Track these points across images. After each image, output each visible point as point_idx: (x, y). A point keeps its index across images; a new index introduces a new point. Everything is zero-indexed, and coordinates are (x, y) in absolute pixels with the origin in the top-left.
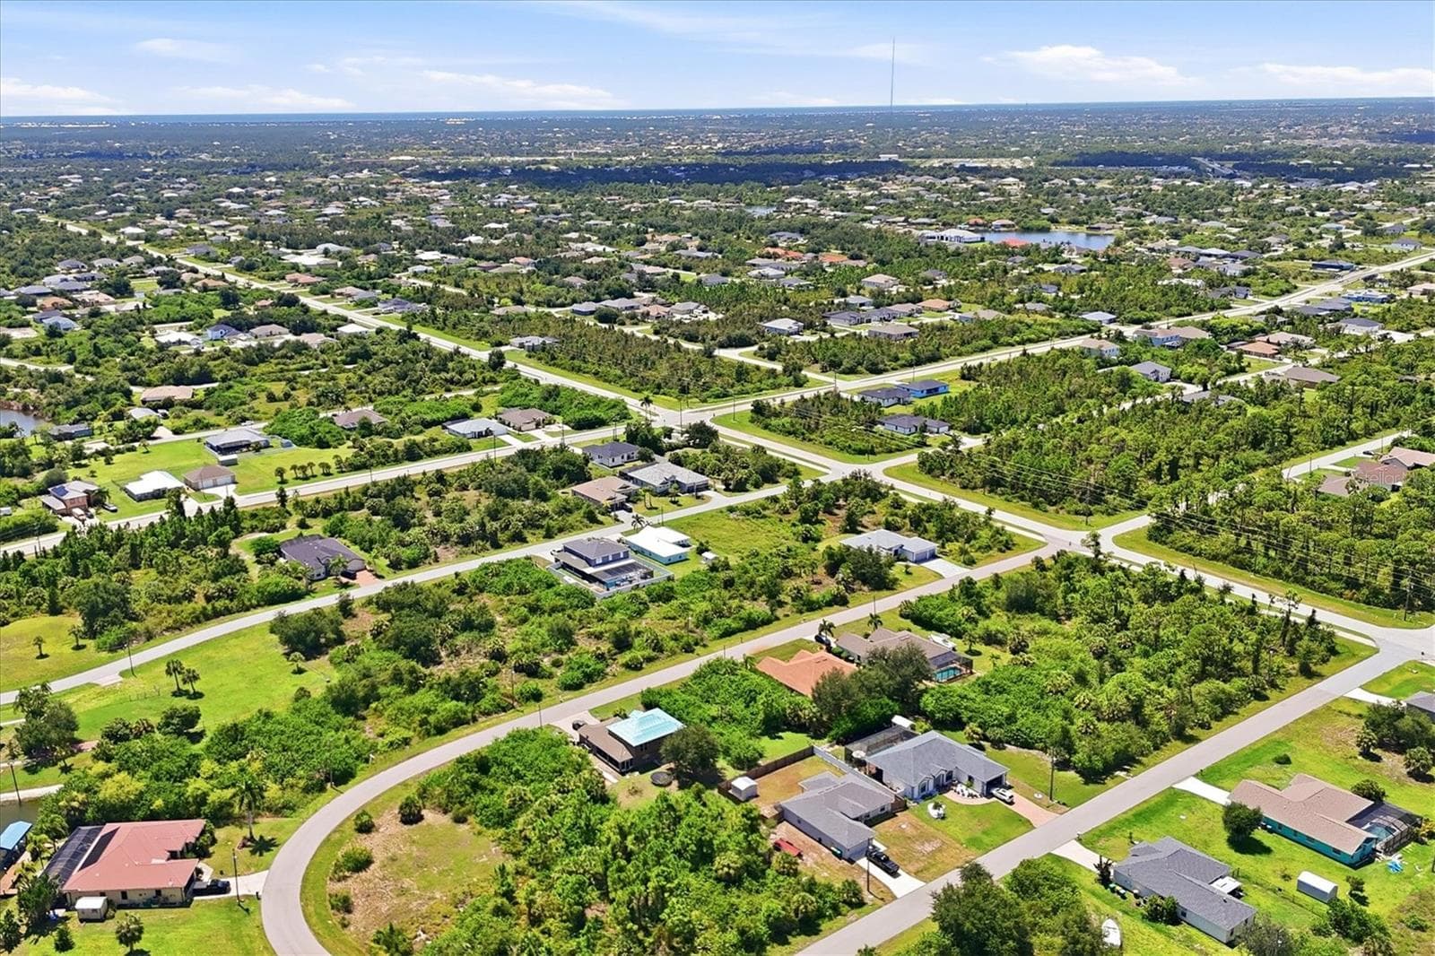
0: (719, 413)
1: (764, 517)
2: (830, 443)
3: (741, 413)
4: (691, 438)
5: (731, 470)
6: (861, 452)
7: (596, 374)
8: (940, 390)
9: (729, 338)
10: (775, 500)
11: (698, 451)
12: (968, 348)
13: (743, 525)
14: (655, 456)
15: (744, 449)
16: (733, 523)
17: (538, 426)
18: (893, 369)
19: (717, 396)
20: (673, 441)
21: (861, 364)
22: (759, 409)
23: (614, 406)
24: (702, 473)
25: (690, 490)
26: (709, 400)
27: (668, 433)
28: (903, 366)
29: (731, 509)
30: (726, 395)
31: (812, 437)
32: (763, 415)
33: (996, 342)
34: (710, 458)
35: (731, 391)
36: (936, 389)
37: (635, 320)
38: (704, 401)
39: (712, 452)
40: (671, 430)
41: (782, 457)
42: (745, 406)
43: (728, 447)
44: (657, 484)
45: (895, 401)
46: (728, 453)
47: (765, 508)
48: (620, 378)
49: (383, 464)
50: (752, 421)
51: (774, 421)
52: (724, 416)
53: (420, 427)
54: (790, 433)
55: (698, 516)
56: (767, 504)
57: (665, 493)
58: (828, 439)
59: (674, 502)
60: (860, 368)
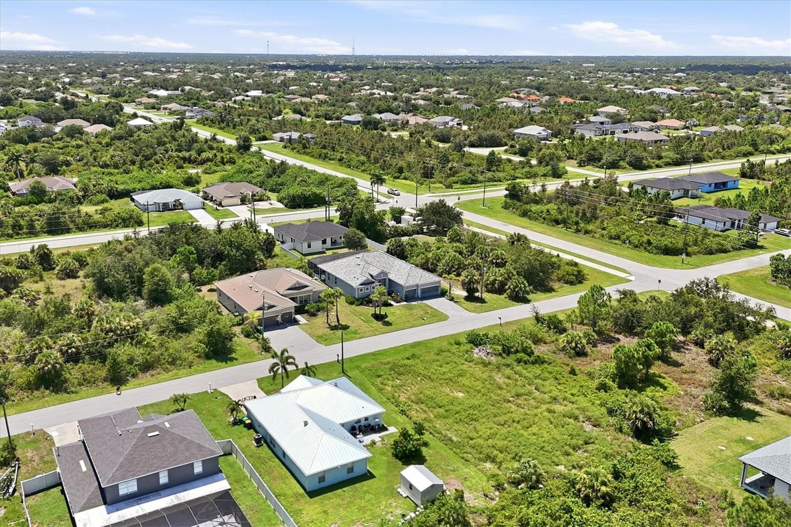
0: (463, 198)
1: (539, 361)
2: (618, 237)
3: (492, 200)
4: (425, 222)
5: (478, 268)
6: (668, 251)
7: (340, 160)
8: (730, 185)
9: (480, 138)
10: (555, 325)
11: (432, 240)
12: (727, 153)
13: (499, 379)
14: (369, 242)
15: (496, 240)
16: (478, 371)
17: (243, 201)
18: (658, 166)
19: (465, 182)
20: (403, 225)
21: (624, 160)
22: (515, 194)
23: (341, 185)
24: (433, 271)
25: (411, 296)
26: (455, 186)
27: (397, 215)
28: (668, 164)
29: (476, 340)
30: (474, 182)
31: (590, 227)
32: (519, 200)
33: (756, 150)
34: (447, 249)
35: (481, 178)
36: (724, 184)
37: (394, 126)
38: (449, 187)
39: (452, 240)
40: (402, 212)
41: (555, 253)
42: (500, 192)
43: (475, 234)
44: (355, 284)
45: (681, 193)
46: (474, 243)
47: (537, 341)
48: (363, 164)
49: (10, 236)
50: (506, 207)
51: (534, 208)
52: (472, 201)
53: (104, 196)
54: (557, 222)
55: (414, 351)
56: (542, 331)
57: (365, 301)
58: (613, 232)
59: (379, 317)
60: (621, 163)
